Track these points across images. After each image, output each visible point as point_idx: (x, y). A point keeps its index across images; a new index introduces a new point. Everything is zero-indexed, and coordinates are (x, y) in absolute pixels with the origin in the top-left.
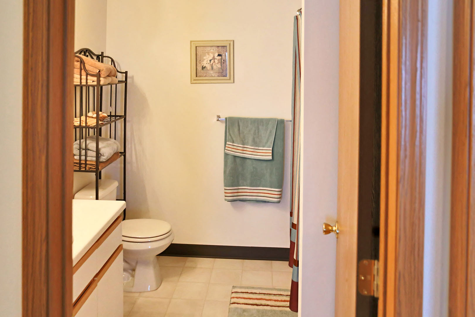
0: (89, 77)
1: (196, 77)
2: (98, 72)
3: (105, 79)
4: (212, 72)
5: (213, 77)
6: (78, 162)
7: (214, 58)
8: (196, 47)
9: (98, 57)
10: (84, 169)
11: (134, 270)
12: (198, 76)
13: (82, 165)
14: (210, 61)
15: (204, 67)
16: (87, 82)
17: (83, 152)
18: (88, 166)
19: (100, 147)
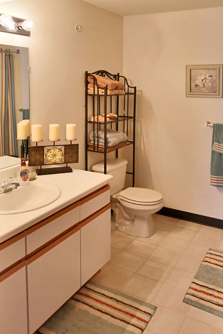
0: (100, 90)
1: (191, 92)
2: (105, 86)
3: (111, 91)
4: (203, 89)
5: (204, 92)
6: (93, 145)
7: (205, 78)
8: (191, 70)
9: (115, 76)
10: (97, 150)
11: (133, 221)
12: (192, 91)
13: (96, 148)
14: (203, 80)
15: (197, 85)
16: (98, 93)
17: (96, 139)
18: (99, 148)
19: (108, 136)
